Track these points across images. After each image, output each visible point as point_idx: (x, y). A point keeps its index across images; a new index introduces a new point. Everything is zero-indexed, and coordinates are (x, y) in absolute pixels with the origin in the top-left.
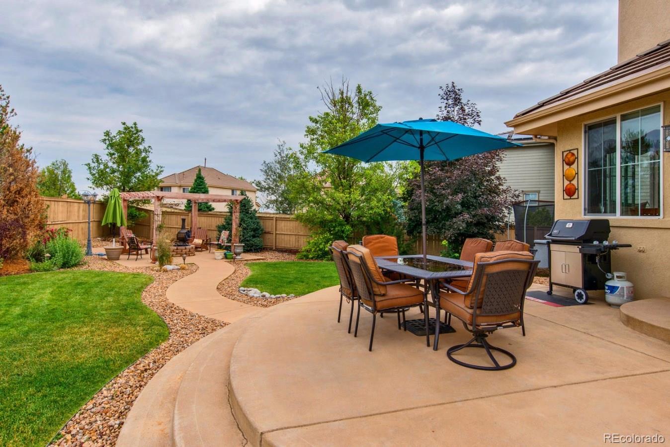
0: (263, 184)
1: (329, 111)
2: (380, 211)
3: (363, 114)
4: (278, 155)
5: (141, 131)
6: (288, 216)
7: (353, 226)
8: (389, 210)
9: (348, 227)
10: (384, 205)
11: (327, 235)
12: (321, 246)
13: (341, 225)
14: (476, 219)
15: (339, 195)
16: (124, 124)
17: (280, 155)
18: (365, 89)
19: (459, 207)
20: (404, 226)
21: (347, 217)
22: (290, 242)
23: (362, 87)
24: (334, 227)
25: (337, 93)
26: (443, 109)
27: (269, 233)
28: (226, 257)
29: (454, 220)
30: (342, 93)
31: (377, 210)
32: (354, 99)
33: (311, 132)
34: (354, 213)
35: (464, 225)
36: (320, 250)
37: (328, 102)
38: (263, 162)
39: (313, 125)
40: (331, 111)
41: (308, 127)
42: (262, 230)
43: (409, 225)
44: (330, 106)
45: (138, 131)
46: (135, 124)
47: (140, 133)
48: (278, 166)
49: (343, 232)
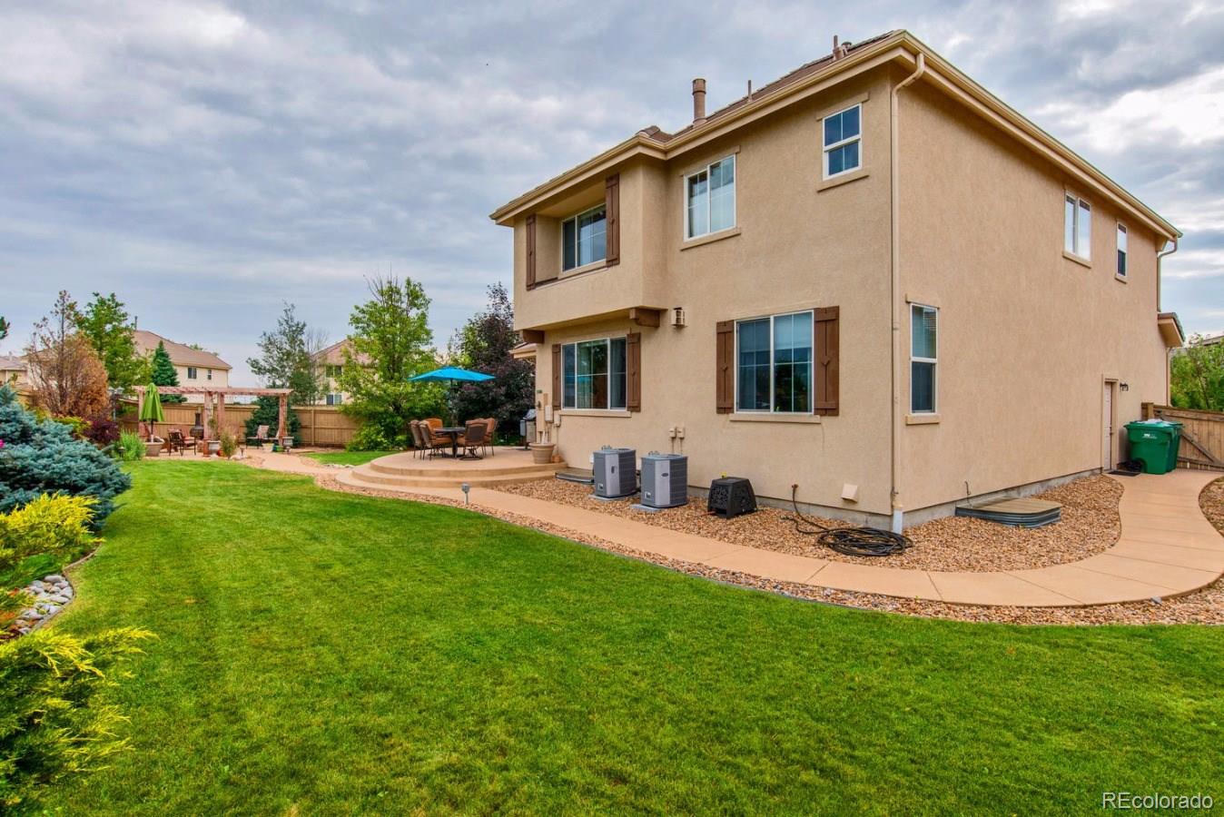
0: (262, 363)
1: (376, 301)
2: (432, 402)
3: (412, 304)
4: (285, 323)
5: (122, 305)
6: (301, 408)
7: (404, 417)
8: (439, 401)
9: (399, 419)
10: (435, 397)
11: (378, 426)
12: (373, 438)
13: (392, 416)
14: (519, 408)
15: (391, 389)
16: (97, 295)
17: (287, 323)
18: (414, 280)
19: (503, 398)
20: (455, 417)
21: (397, 408)
22: (334, 437)
23: (412, 279)
24: (385, 419)
25: (385, 282)
26: (491, 307)
27: (306, 427)
28: (275, 450)
29: (499, 410)
30: (390, 283)
31: (428, 402)
32: (403, 291)
33: (356, 320)
34: (405, 405)
35: (507, 414)
36: (372, 441)
37: (375, 290)
38: (262, 334)
39: (356, 313)
40: (380, 301)
41: (352, 315)
42: (300, 424)
43: (460, 415)
44: (377, 294)
45: (117, 305)
46: (113, 295)
47: (121, 307)
48: (285, 339)
49: (394, 423)
